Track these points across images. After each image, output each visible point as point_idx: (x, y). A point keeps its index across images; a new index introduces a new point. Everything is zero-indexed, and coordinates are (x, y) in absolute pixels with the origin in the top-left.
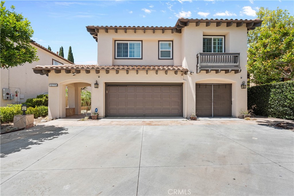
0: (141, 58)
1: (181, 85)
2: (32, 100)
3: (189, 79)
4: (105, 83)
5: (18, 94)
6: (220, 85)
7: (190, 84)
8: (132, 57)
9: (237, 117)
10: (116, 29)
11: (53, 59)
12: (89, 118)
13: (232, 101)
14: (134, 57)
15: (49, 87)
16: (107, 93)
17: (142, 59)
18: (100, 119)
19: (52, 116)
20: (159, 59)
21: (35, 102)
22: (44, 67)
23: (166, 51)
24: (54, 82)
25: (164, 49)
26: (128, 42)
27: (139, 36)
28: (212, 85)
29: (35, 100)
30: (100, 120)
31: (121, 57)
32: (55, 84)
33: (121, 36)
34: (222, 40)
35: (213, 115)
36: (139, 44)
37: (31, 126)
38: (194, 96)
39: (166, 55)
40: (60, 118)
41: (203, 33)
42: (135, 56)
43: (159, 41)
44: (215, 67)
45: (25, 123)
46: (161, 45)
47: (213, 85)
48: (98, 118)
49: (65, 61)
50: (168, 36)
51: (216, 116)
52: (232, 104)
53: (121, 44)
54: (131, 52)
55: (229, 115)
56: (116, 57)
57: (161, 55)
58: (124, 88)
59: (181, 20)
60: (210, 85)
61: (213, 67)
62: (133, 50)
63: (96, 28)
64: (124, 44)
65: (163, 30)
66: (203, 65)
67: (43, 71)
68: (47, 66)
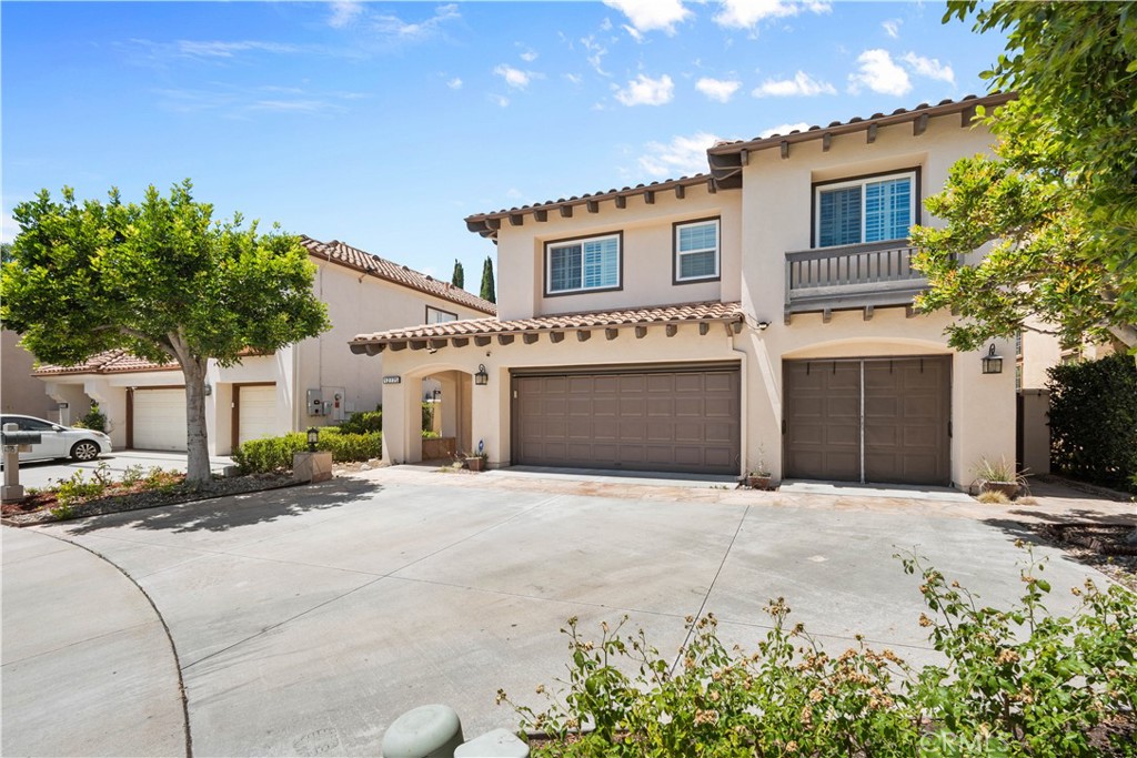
0: (618, 285)
1: (734, 368)
2: (361, 416)
3: (755, 347)
4: (510, 369)
5: (341, 402)
6: (897, 362)
7: (761, 364)
8: (592, 285)
9: (964, 489)
10: (541, 213)
11: (427, 307)
12: (463, 467)
13: (950, 425)
14: (598, 284)
15: (384, 386)
16: (515, 396)
17: (621, 288)
18: (489, 469)
19: (390, 457)
20: (675, 283)
21: (366, 420)
22: (369, 337)
23: (702, 253)
24: (394, 373)
25: (694, 249)
26: (582, 242)
27: (609, 219)
28: (859, 363)
29: (366, 416)
30: (487, 473)
31: (563, 288)
32: (394, 377)
33: (557, 228)
34: (906, 187)
35: (863, 476)
36: (611, 245)
37: (326, 477)
38: (773, 406)
39: (699, 267)
40: (405, 463)
41: (813, 175)
42: (602, 282)
43: (675, 225)
44: (847, 299)
45: (311, 469)
46: (681, 237)
47: (865, 363)
48: (484, 466)
49: (462, 307)
50: (702, 204)
51: (876, 479)
52: (950, 435)
53: (564, 249)
54: (589, 271)
55: (940, 479)
56: (549, 292)
57: (683, 269)
58: (563, 382)
59: (718, 153)
60: (853, 363)
61: (840, 300)
62: (594, 264)
63: (488, 218)
64: (570, 248)
65: (681, 188)
66: (800, 295)
67: (367, 347)
68: (376, 334)
